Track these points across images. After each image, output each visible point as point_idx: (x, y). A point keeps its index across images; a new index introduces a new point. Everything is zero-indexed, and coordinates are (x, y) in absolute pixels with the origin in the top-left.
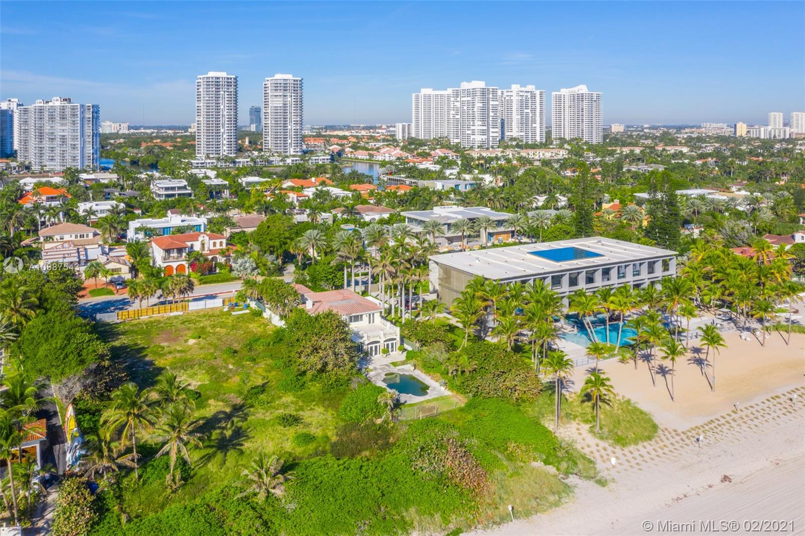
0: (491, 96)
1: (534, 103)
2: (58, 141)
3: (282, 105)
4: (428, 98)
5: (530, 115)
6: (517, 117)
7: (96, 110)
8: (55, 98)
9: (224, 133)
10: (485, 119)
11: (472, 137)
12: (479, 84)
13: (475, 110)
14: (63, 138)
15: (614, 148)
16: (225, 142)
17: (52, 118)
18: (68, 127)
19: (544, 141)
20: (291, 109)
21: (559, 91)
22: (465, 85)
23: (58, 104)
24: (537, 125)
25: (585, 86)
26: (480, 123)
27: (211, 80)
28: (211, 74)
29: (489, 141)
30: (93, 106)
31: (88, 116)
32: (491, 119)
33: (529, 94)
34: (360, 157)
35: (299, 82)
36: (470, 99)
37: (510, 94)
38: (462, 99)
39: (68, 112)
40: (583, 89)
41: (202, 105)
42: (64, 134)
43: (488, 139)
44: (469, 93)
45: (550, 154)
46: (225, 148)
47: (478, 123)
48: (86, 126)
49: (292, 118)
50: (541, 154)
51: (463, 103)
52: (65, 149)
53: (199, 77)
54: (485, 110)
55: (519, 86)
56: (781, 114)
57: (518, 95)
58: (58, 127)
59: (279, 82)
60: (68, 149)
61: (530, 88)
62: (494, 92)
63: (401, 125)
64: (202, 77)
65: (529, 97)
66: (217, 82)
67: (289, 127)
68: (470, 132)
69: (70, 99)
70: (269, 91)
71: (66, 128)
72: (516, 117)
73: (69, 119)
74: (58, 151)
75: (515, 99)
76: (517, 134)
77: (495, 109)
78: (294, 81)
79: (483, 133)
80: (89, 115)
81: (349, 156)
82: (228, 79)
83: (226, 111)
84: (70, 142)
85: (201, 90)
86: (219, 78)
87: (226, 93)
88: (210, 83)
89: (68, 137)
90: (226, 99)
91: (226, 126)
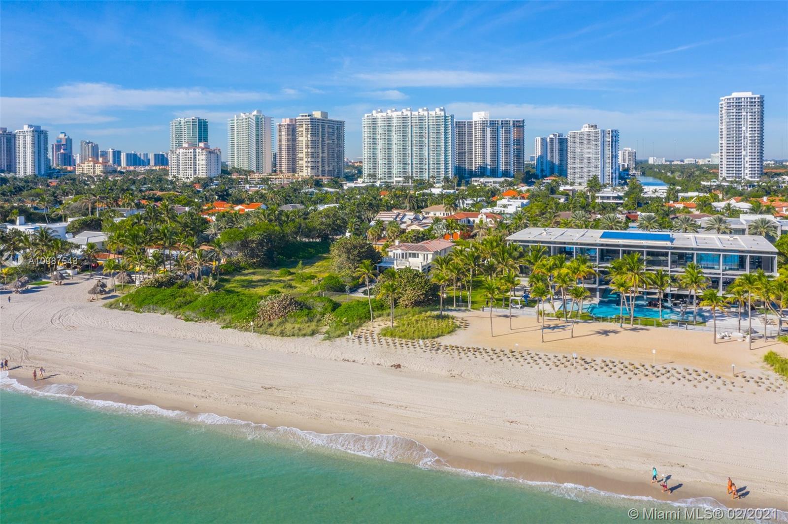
2: (585, 162)
7: (615, 135)
8: (585, 125)
9: (746, 156)
14: (589, 159)
16: (747, 165)
17: (581, 143)
18: (593, 150)
23: (587, 130)
27: (731, 101)
28: (735, 95)
30: (612, 131)
31: (608, 140)
39: (592, 137)
41: (723, 127)
42: (589, 156)
46: (747, 171)
48: (606, 149)
52: (590, 169)
53: (721, 98)
58: (586, 150)
64: (723, 98)
66: (738, 103)
69: (595, 126)
71: (591, 150)
73: (593, 143)
74: (585, 170)
82: (751, 98)
83: (749, 132)
84: (593, 163)
85: (723, 112)
86: (741, 98)
87: (749, 114)
88: (731, 104)
89: (593, 159)
90: (749, 120)
91: (748, 148)
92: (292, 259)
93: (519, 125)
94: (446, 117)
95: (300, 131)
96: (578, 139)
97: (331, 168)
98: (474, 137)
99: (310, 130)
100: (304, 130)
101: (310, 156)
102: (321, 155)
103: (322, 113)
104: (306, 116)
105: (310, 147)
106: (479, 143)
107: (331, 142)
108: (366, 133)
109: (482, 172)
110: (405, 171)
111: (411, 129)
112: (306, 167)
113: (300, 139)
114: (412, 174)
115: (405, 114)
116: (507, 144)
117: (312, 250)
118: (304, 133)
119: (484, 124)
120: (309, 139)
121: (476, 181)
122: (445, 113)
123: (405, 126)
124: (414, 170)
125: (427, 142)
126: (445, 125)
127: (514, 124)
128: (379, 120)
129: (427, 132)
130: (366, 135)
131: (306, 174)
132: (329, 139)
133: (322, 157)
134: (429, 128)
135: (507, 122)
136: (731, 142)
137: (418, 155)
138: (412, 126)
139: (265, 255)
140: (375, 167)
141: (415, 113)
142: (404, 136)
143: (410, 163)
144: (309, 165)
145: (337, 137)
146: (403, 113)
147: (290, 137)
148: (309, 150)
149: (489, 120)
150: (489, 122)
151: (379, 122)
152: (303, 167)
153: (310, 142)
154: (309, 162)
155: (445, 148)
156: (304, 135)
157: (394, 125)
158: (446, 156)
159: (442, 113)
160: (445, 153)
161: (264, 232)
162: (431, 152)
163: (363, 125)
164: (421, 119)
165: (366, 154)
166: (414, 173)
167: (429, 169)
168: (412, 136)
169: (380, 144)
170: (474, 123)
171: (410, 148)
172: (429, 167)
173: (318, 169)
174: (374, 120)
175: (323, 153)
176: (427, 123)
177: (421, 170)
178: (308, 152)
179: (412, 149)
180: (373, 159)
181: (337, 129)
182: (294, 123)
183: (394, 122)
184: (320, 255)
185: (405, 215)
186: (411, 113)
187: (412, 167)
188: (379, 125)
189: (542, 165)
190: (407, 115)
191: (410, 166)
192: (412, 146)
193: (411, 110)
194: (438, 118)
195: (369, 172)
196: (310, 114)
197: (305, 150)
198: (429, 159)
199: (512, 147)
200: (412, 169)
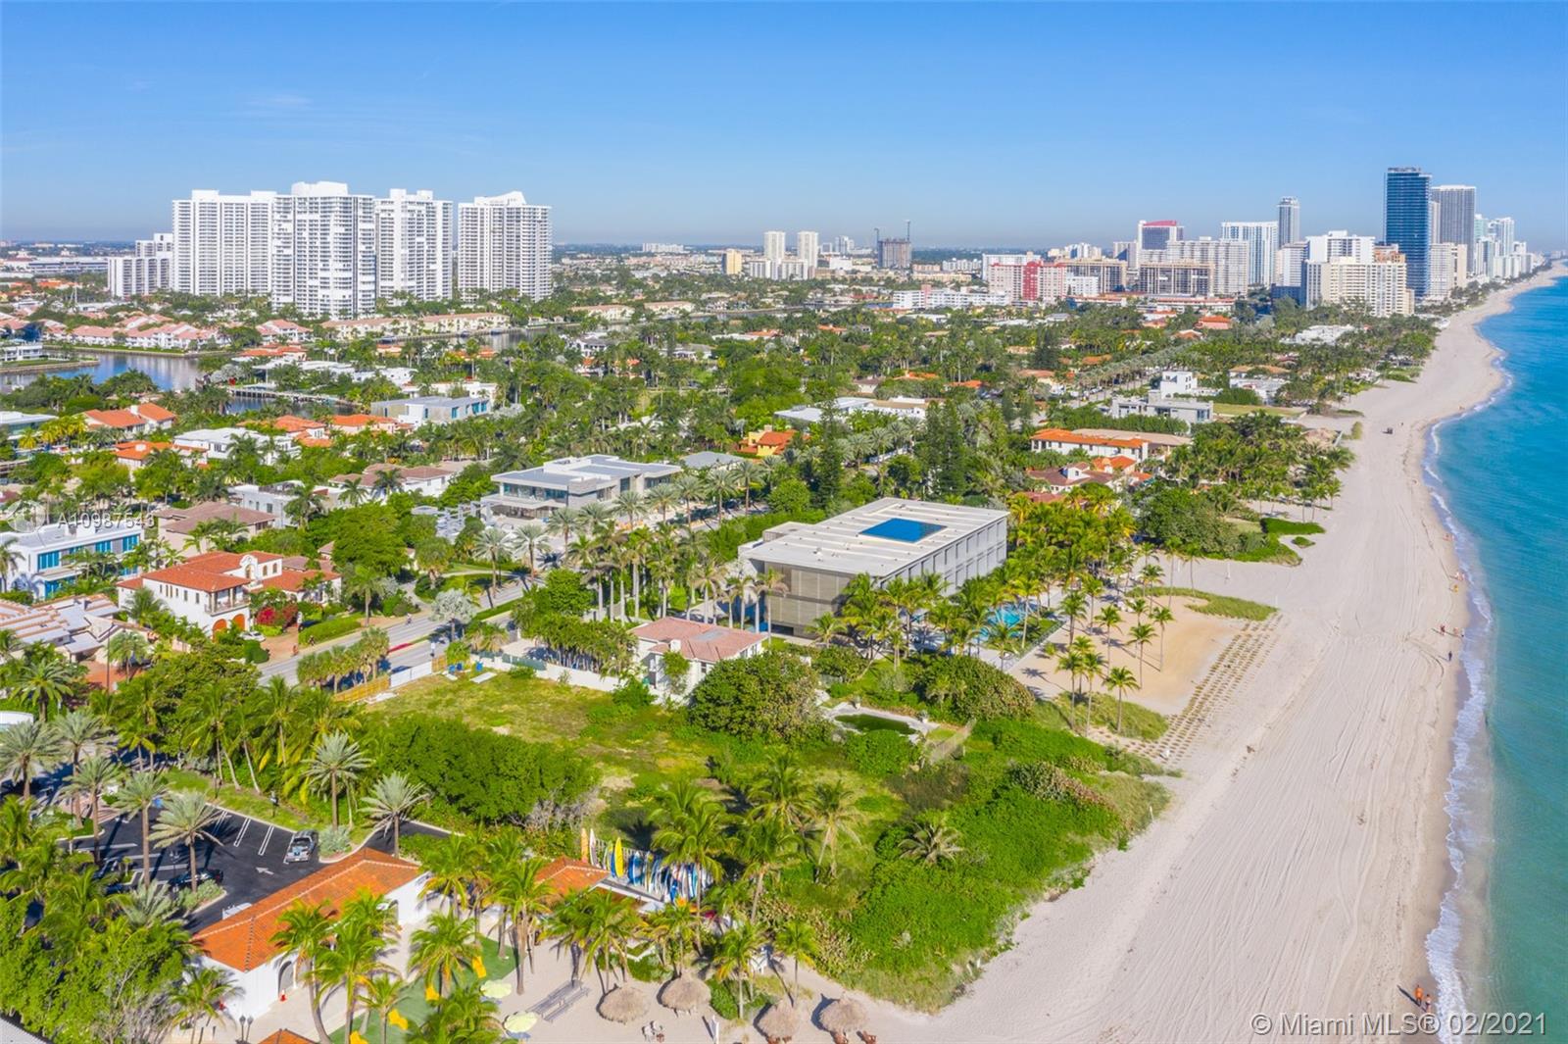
0: (360, 212)
1: (432, 225)
4: (209, 210)
5: (426, 248)
6: (403, 251)
10: (347, 256)
11: (321, 293)
12: (338, 190)
13: (330, 239)
15: (582, 309)
19: (450, 296)
21: (473, 201)
22: (303, 190)
24: (438, 267)
25: (520, 194)
26: (340, 265)
29: (355, 300)
32: (360, 257)
33: (423, 208)
36: (317, 217)
37: (387, 207)
38: (298, 217)
40: (516, 199)
43: (355, 295)
44: (312, 205)
45: (476, 323)
47: (334, 264)
50: (462, 324)
51: (299, 226)
54: (348, 240)
55: (404, 191)
56: (783, 234)
57: (404, 209)
61: (425, 195)
62: (367, 205)
65: (424, 212)
68: (317, 282)
72: (399, 252)
75: (399, 217)
76: (403, 284)
77: (368, 238)
79: (345, 284)
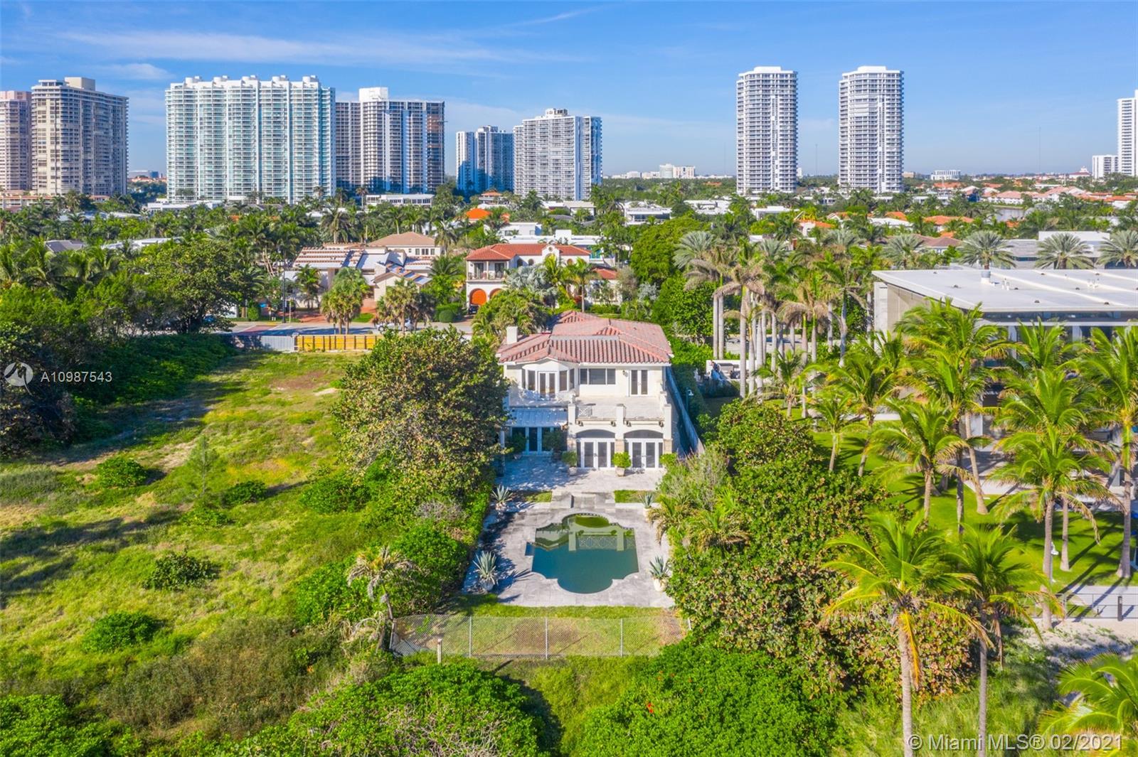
2: (551, 167)
3: (867, 114)
7: (596, 125)
8: (549, 110)
9: (775, 158)
14: (557, 162)
16: (777, 172)
17: (544, 137)
18: (562, 148)
20: (883, 121)
23: (552, 117)
27: (756, 78)
28: (759, 70)
30: (592, 119)
31: (586, 133)
34: (1007, 201)
35: (896, 78)
39: (562, 127)
41: (744, 116)
42: (557, 157)
46: (777, 180)
48: (584, 147)
49: (885, 133)
53: (740, 75)
58: (551, 148)
59: (863, 78)
60: (563, 177)
63: (1101, 158)
64: (744, 75)
66: (765, 81)
67: (880, 149)
69: (565, 111)
70: (848, 94)
71: (559, 149)
73: (564, 137)
74: (551, 179)
78: (889, 75)
80: (587, 131)
81: (990, 199)
82: (782, 75)
83: (779, 124)
84: (564, 168)
85: (744, 94)
86: (769, 75)
87: (779, 98)
88: (756, 83)
89: (563, 162)
90: (779, 107)
91: (779, 147)
92: (118, 405)
93: (436, 110)
94: (321, 91)
95: (39, 112)
96: (538, 131)
97: (102, 181)
98: (362, 129)
99: (60, 110)
100: (48, 110)
101: (61, 158)
102: (82, 157)
103: (84, 80)
104: (51, 84)
105: (60, 140)
106: (371, 138)
107: (101, 133)
108: (173, 117)
109: (378, 186)
110: (247, 184)
111: (260, 110)
112: (53, 177)
113: (40, 126)
114: (261, 189)
115: (247, 85)
116: (418, 140)
117: (171, 365)
118: (48, 115)
119: (380, 106)
120: (59, 127)
121: (373, 199)
122: (320, 85)
123: (247, 106)
124: (265, 182)
125: (288, 134)
126: (321, 105)
127: (428, 108)
128: (198, 94)
129: (288, 116)
130: (173, 121)
131: (54, 191)
132: (98, 127)
133: (86, 160)
134: (291, 110)
135: (418, 105)
136: (756, 137)
137: (272, 156)
138: (260, 105)
139: (27, 409)
140: (190, 178)
141: (267, 84)
142: (247, 123)
143: (257, 169)
144: (59, 174)
145: (113, 127)
146: (243, 82)
147: (17, 125)
148: (59, 147)
149: (388, 101)
150: (388, 105)
151: (198, 98)
152: (45, 178)
153: (60, 132)
154: (58, 169)
155: (321, 144)
156: (48, 118)
157: (227, 103)
158: (321, 158)
159: (316, 85)
160: (321, 153)
161: (17, 322)
162: (295, 151)
163: (167, 103)
164: (277, 93)
165: (173, 152)
166: (265, 187)
167: (291, 180)
168: (260, 123)
169: (201, 137)
170: (362, 106)
171: (257, 144)
172: (291, 176)
173: (77, 181)
174: (189, 95)
175: (86, 152)
176: (288, 102)
177: (278, 182)
178: (57, 151)
179: (260, 145)
180: (188, 163)
181: (114, 111)
182: (24, 99)
183: (227, 98)
184: (201, 378)
185: (364, 255)
186: (259, 84)
187: (260, 176)
188: (199, 103)
189: (468, 175)
190: (251, 87)
191: (257, 174)
192: (260, 141)
193: (258, 79)
194: (307, 92)
195: (179, 187)
196: (60, 81)
197: (50, 147)
198: (291, 163)
199: (426, 146)
200: (260, 180)
